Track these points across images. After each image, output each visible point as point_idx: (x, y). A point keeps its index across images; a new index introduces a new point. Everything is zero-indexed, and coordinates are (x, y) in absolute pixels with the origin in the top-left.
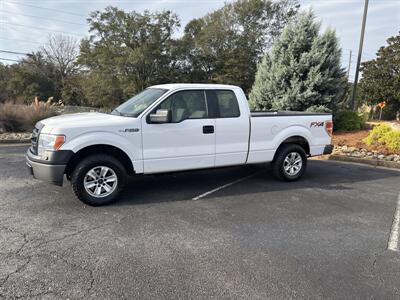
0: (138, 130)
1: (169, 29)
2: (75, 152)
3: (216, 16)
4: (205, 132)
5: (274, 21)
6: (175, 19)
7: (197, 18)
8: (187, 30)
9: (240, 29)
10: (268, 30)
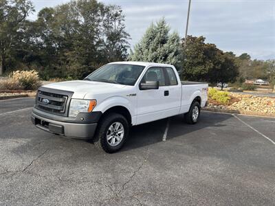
0: (135, 95)
1: (25, 12)
2: (103, 112)
3: (64, 8)
4: (165, 95)
5: (105, 18)
6: (29, 5)
7: (48, 7)
8: (40, 15)
9: (82, 20)
10: (101, 23)
